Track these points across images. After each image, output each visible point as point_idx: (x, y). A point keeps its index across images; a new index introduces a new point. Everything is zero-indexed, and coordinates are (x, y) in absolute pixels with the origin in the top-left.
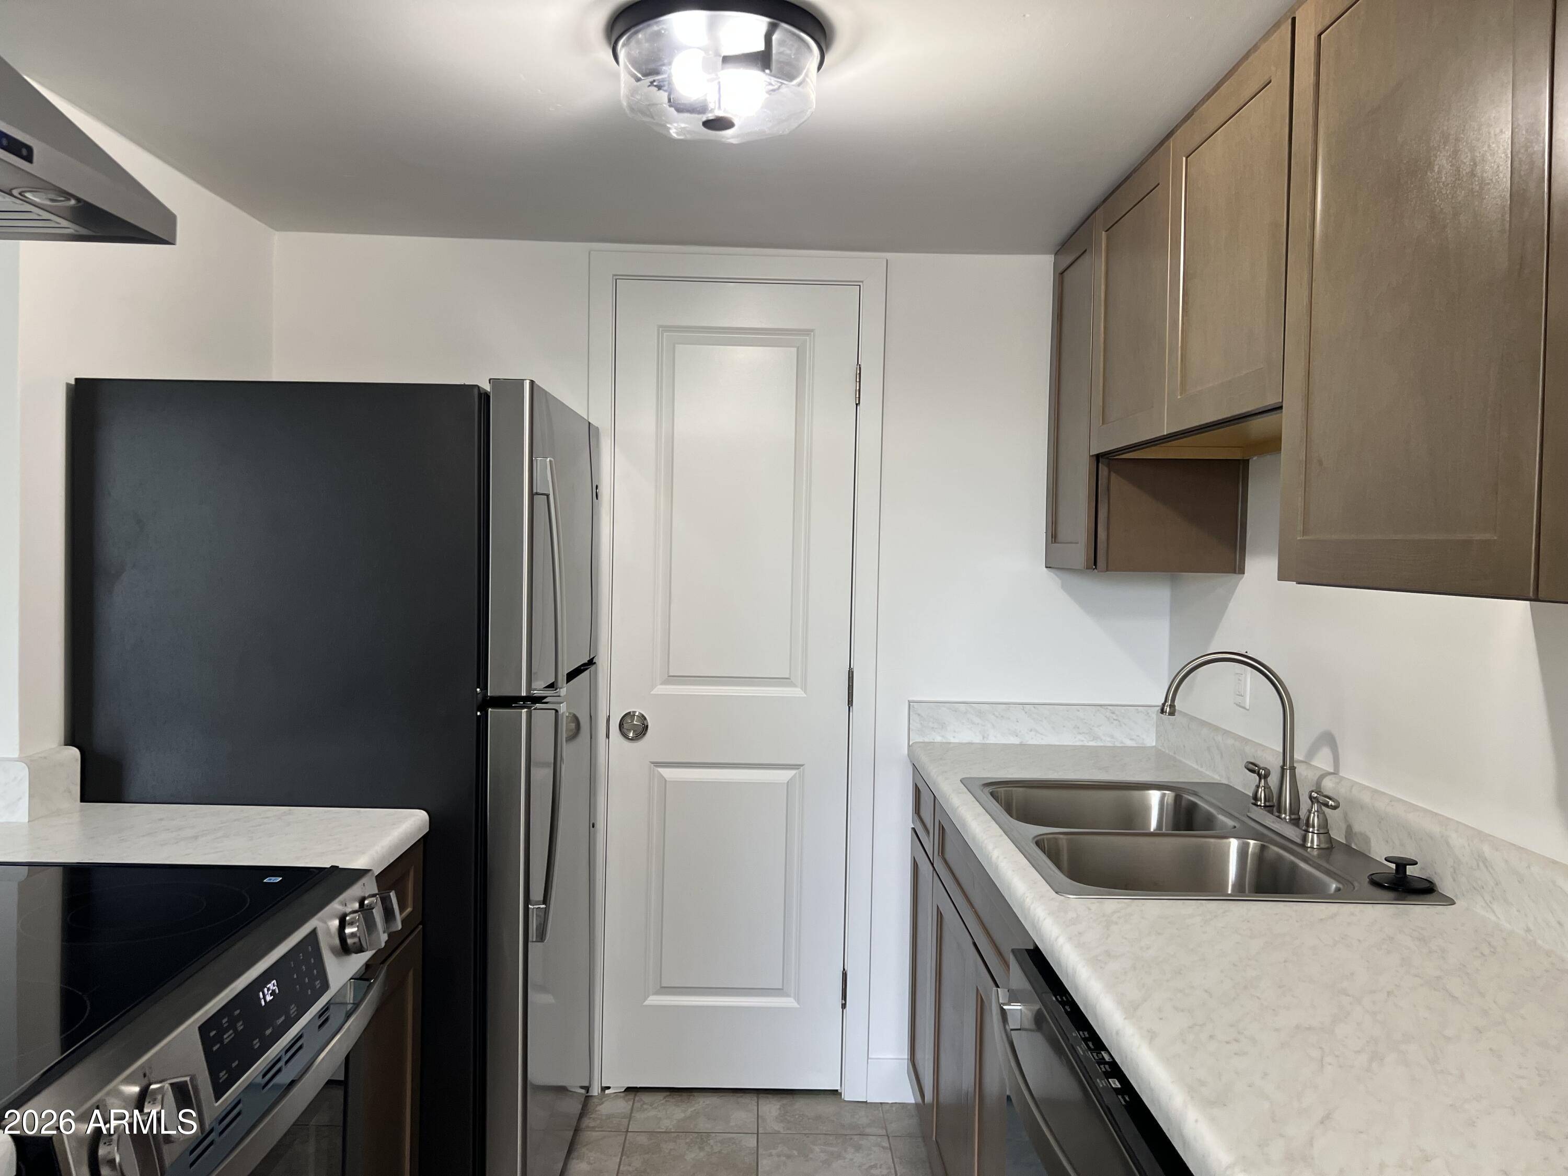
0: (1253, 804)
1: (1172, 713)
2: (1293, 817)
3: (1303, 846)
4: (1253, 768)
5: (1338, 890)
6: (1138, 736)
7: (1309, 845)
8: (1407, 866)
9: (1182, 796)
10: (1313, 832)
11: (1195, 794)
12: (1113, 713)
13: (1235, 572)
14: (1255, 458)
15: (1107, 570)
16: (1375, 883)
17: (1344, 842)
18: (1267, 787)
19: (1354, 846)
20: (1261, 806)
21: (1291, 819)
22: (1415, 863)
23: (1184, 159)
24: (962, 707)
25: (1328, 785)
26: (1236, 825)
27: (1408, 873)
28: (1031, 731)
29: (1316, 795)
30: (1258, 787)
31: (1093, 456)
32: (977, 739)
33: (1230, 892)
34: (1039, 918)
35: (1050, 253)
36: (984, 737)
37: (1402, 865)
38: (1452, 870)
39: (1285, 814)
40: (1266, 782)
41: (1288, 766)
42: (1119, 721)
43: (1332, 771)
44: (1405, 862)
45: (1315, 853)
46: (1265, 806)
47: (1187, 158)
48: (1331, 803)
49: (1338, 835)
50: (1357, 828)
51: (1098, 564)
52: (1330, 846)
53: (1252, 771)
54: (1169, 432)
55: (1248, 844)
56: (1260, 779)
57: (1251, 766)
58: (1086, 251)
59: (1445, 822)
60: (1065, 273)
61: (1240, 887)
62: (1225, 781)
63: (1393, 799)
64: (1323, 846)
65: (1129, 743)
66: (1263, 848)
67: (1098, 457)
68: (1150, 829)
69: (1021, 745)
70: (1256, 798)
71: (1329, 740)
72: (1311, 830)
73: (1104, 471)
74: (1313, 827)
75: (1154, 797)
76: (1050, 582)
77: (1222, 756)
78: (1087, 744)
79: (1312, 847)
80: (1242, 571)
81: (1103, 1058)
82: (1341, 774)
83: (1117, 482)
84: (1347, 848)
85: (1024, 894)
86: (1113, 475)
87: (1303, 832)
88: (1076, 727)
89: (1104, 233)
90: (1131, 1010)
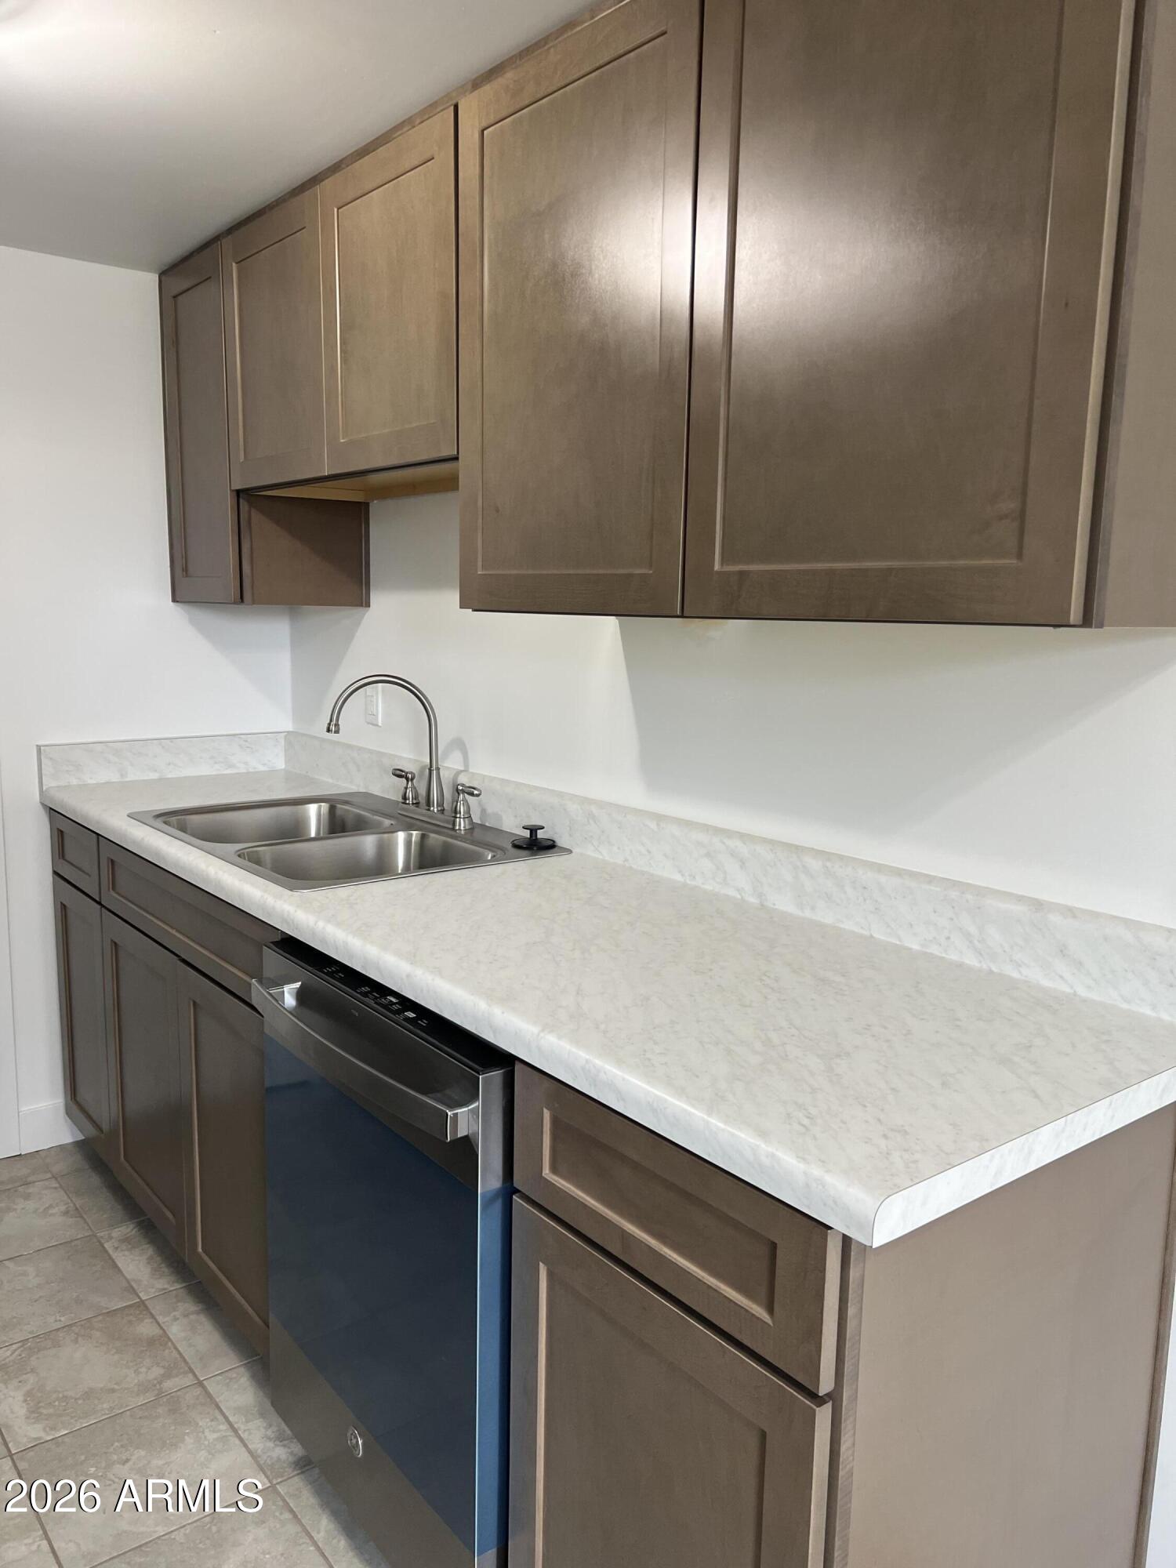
0: (403, 803)
1: (337, 732)
2: (439, 809)
3: (453, 829)
4: (399, 774)
5: (493, 857)
6: (269, 761)
7: (457, 828)
8: (538, 831)
9: (335, 806)
10: (460, 818)
11: (346, 803)
12: (246, 741)
13: (362, 606)
14: (375, 502)
15: (254, 604)
16: (516, 846)
17: (479, 822)
18: (414, 788)
19: (487, 824)
20: (409, 804)
21: (438, 811)
22: (543, 828)
23: (336, 210)
24: (99, 747)
25: (463, 779)
26: (392, 822)
27: (539, 836)
28: (169, 764)
29: (461, 788)
30: (406, 788)
31: (233, 491)
32: (115, 778)
33: (400, 872)
34: (288, 912)
35: (155, 272)
36: (122, 775)
37: (533, 830)
38: (568, 828)
39: (433, 806)
40: (412, 784)
41: (432, 769)
42: (252, 748)
43: (462, 769)
44: (534, 828)
45: (463, 832)
46: (413, 804)
47: (338, 209)
48: (476, 792)
49: (476, 820)
50: (489, 810)
51: (245, 599)
52: (473, 827)
53: (400, 776)
54: (330, 473)
55: (412, 834)
56: (408, 781)
57: (398, 772)
58: (210, 278)
59: (561, 795)
60: (180, 298)
61: (407, 869)
62: (362, 790)
63: (518, 785)
64: (467, 828)
65: (262, 768)
66: (423, 837)
67: (238, 493)
68: (310, 835)
69: (160, 779)
70: (405, 798)
71: (459, 744)
72: (458, 816)
73: (244, 506)
74: (460, 813)
75: (312, 810)
76: (176, 615)
77: (359, 770)
78: (225, 772)
79: (460, 830)
80: (368, 605)
81: (391, 1001)
82: (471, 771)
83: (256, 517)
84: (482, 826)
85: (262, 896)
86: (254, 512)
87: (453, 819)
88: (212, 758)
89: (234, 264)
90: (412, 958)
